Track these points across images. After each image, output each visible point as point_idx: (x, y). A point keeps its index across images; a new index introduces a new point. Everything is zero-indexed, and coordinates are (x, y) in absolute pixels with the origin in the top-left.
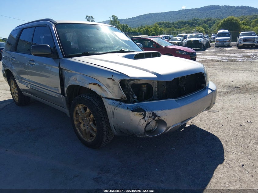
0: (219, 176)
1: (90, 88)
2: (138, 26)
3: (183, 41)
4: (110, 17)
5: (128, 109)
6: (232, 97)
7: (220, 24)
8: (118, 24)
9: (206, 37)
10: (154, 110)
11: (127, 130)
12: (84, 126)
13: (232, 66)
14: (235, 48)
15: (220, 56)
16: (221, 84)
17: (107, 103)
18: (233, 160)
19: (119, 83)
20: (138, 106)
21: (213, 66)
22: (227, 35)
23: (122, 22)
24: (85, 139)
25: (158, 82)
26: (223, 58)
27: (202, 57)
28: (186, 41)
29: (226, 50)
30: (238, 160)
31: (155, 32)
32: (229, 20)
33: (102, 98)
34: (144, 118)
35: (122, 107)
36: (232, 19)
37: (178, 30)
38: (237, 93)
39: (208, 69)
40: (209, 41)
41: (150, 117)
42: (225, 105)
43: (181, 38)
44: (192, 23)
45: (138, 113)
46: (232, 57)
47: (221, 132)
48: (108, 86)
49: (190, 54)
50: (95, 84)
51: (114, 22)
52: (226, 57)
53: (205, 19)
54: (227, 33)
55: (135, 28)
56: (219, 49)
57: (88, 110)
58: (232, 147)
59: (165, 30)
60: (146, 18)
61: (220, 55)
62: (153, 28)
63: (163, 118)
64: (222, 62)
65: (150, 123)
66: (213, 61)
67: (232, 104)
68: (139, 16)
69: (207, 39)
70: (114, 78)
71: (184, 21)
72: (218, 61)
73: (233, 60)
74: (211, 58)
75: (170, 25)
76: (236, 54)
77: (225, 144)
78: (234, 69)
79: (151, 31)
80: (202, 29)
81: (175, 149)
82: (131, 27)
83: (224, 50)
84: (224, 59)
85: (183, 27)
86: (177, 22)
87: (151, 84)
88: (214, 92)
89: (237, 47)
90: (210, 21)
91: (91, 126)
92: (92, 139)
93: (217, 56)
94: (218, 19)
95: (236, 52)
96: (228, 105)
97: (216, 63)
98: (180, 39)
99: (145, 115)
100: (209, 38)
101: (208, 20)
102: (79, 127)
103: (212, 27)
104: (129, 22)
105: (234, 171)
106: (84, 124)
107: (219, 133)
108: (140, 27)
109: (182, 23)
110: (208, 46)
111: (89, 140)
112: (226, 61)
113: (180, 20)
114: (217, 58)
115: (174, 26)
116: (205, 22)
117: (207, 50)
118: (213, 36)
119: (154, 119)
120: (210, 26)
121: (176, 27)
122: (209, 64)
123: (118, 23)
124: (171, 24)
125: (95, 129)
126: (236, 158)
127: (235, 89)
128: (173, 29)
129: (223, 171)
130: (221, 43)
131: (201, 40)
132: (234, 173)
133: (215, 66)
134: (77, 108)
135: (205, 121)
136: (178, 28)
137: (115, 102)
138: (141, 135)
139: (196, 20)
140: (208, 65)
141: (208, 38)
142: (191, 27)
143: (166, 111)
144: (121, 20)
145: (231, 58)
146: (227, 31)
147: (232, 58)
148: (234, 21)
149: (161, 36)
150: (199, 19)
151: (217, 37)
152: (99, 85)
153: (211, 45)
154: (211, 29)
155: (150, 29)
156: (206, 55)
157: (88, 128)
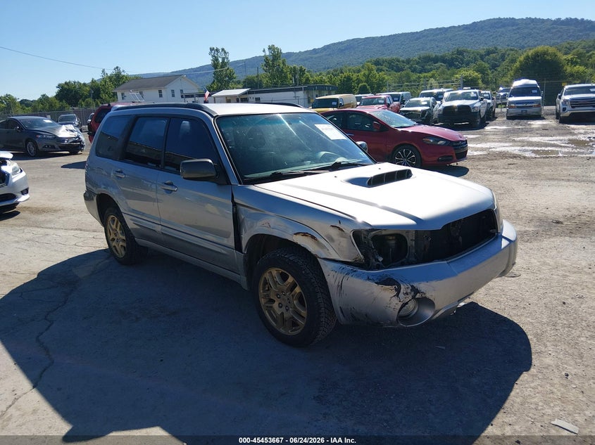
0: (527, 393)
1: (295, 241)
2: (328, 68)
3: (434, 107)
4: (264, 51)
5: (369, 279)
6: (546, 243)
7: (518, 64)
8: (282, 65)
9: (485, 95)
10: (413, 281)
11: (366, 315)
12: (281, 307)
13: (546, 168)
14: (551, 122)
15: (520, 144)
16: (523, 214)
17: (327, 268)
18: (549, 366)
19: (351, 235)
20: (386, 276)
21: (504, 171)
22: (533, 91)
23: (291, 59)
24: (282, 331)
25: (416, 231)
26: (526, 148)
27: (479, 146)
28: (441, 107)
29: (533, 126)
30: (558, 366)
31: (367, 81)
32: (537, 55)
33: (319, 259)
34: (397, 295)
35: (358, 276)
36: (545, 53)
37: (419, 78)
38: (556, 235)
39: (494, 176)
40: (492, 105)
41: (407, 294)
42: (533, 260)
43: (428, 99)
44: (452, 59)
45: (388, 287)
46: (546, 145)
47: (526, 317)
48: (331, 239)
49: (454, 144)
50: (305, 234)
51: (273, 61)
52: (533, 146)
53: (482, 49)
54: (533, 87)
55: (320, 74)
56: (516, 124)
57: (291, 279)
58: (548, 344)
59: (389, 77)
60: (345, 50)
61: (519, 141)
62: (362, 73)
63: (428, 295)
64: (525, 157)
65: (407, 303)
66: (503, 155)
67: (546, 259)
68: (328, 46)
69: (489, 101)
70: (341, 226)
71: (434, 56)
72: (515, 156)
73: (547, 152)
74: (498, 150)
75: (401, 65)
76: (554, 138)
77: (535, 339)
78: (550, 177)
79: (359, 81)
80: (476, 74)
81: (444, 348)
82: (312, 70)
83: (528, 127)
84: (527, 151)
85: (431, 70)
86: (416, 58)
87: (404, 235)
88: (512, 244)
89: (557, 118)
90: (494, 55)
91: (295, 307)
92: (295, 330)
93: (511, 144)
94: (511, 50)
95: (554, 132)
96: (539, 262)
97: (511, 161)
98: (426, 103)
99: (398, 291)
100: (493, 99)
101: (488, 53)
102: (270, 309)
103: (499, 69)
104: (307, 60)
105: (552, 385)
106: (280, 303)
107: (523, 318)
108: (331, 70)
109: (428, 59)
110: (490, 116)
111: (290, 333)
112: (533, 155)
113: (423, 53)
114: (513, 148)
115: (410, 68)
116: (482, 57)
117: (487, 128)
118: (502, 91)
119: (413, 297)
120: (494, 67)
121: (414, 71)
122: (496, 163)
123: (283, 63)
124: (403, 62)
125: (304, 313)
126: (556, 362)
127: (553, 226)
128: (407, 74)
129: (532, 385)
130: (519, 111)
131: (476, 105)
132: (552, 388)
133: (508, 171)
134: (267, 275)
135: (496, 295)
136: (420, 73)
137: (344, 266)
138: (391, 324)
139: (460, 53)
140: (492, 166)
141: (489, 99)
142: (449, 70)
143: (434, 283)
144: (289, 55)
145: (543, 148)
146: (534, 82)
147: (547, 149)
148: (548, 58)
149: (383, 96)
150: (469, 49)
151: (510, 96)
152: (313, 237)
153: (498, 113)
154: (496, 73)
155: (354, 77)
156: (487, 141)
157: (287, 310)
